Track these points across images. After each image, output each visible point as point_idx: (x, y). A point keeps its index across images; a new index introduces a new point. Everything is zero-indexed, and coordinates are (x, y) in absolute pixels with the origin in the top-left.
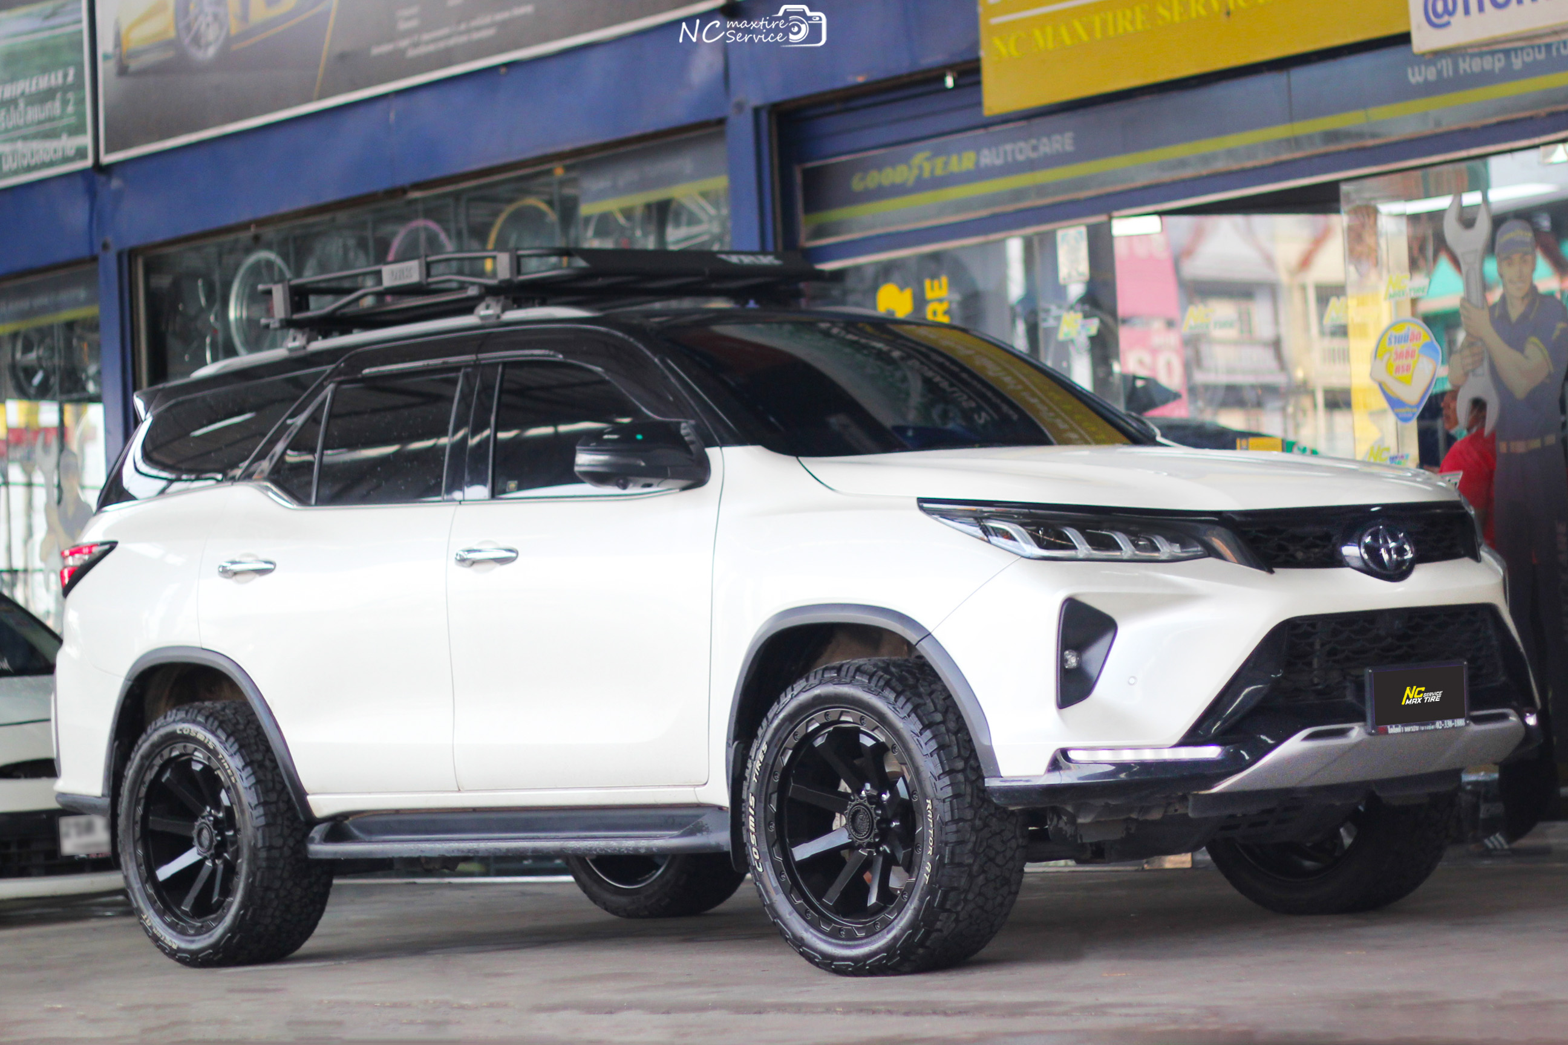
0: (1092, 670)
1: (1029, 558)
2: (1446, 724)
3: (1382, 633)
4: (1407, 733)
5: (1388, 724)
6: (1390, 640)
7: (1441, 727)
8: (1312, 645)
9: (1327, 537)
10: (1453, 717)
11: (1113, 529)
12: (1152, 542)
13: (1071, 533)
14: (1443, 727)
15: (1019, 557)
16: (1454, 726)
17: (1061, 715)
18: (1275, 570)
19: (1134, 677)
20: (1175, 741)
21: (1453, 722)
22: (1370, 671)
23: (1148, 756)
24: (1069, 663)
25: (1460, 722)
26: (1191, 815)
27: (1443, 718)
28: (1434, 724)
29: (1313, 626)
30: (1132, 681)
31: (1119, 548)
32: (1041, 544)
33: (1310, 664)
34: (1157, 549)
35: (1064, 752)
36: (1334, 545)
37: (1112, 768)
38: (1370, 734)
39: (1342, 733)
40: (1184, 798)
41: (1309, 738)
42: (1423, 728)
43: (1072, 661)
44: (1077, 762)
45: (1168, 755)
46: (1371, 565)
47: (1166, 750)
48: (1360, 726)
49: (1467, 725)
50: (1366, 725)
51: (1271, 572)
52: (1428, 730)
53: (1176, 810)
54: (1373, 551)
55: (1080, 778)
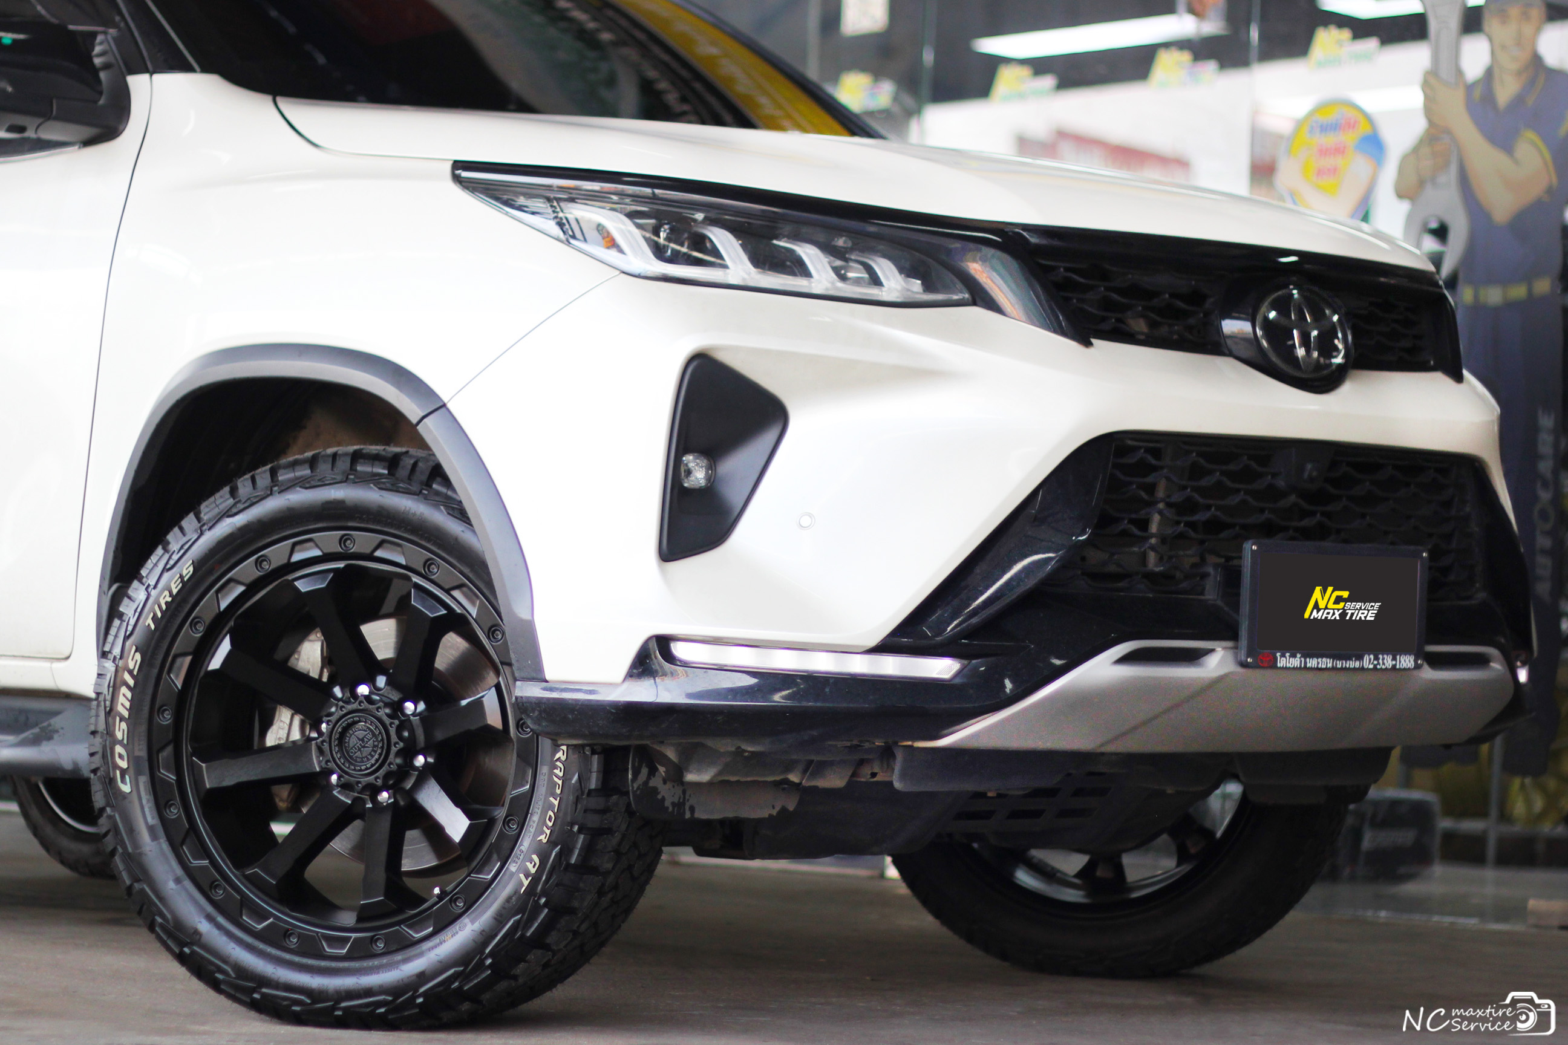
0: (733, 495)
1: (638, 276)
2: (1381, 661)
3: (1281, 483)
4: (1311, 669)
5: (1279, 650)
6: (1293, 498)
7: (1371, 666)
8: (1151, 489)
9: (1196, 298)
10: (1395, 651)
11: (797, 237)
12: (869, 269)
13: (721, 238)
14: (1375, 666)
15: (618, 272)
16: (1394, 666)
17: (663, 572)
18: (1094, 341)
19: (810, 515)
20: (873, 641)
21: (1394, 659)
22: (1254, 547)
23: (823, 663)
24: (692, 478)
25: (1407, 661)
26: (897, 785)
27: (1377, 651)
28: (1360, 658)
29: (1156, 453)
30: (806, 521)
31: (806, 273)
32: (659, 252)
33: (1144, 525)
34: (876, 281)
35: (663, 642)
36: (1207, 314)
37: (752, 681)
38: (1244, 665)
39: (1192, 657)
40: (887, 754)
41: (1124, 660)
42: (1339, 664)
43: (698, 475)
44: (685, 664)
45: (860, 665)
46: (1274, 358)
47: (858, 656)
48: (1224, 648)
49: (1417, 667)
50: (1236, 648)
51: (1088, 344)
52: (1349, 669)
53: (874, 775)
54: (1278, 334)
55: (689, 696)
